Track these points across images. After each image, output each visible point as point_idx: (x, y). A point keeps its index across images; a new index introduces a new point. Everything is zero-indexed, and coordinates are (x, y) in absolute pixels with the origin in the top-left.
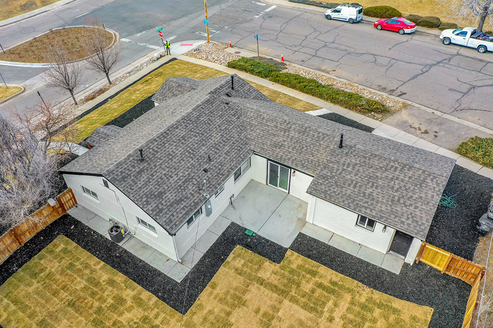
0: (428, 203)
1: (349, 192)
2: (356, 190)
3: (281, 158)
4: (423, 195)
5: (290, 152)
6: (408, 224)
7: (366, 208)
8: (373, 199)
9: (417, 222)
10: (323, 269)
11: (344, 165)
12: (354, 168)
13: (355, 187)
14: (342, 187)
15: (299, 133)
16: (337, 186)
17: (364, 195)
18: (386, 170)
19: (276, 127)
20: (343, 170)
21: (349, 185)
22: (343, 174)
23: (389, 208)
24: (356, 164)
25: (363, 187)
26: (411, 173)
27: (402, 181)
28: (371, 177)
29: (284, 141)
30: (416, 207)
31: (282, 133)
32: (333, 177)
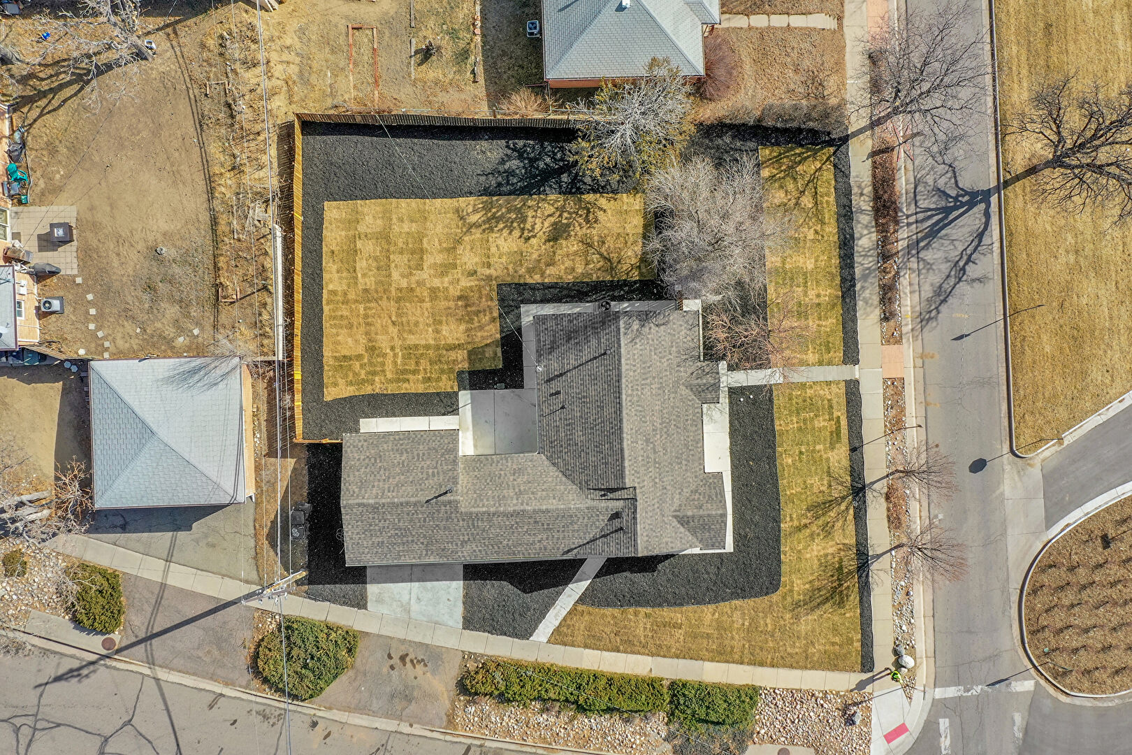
0: (350, 468)
1: (421, 447)
2: (416, 453)
3: (507, 459)
4: (357, 473)
5: (501, 470)
6: (360, 441)
7: (400, 439)
8: (397, 450)
9: (354, 447)
10: (421, 389)
11: (438, 473)
12: (428, 474)
13: (418, 455)
14: (429, 449)
15: (504, 497)
16: (434, 449)
17: (406, 450)
18: (397, 485)
19: (533, 493)
20: (436, 468)
21: (424, 454)
22: (434, 463)
23: (381, 449)
24: (427, 479)
25: (410, 458)
26: (374, 492)
27: (379, 481)
28: (408, 472)
29: (514, 480)
30: (359, 460)
31: (522, 488)
32: (442, 456)
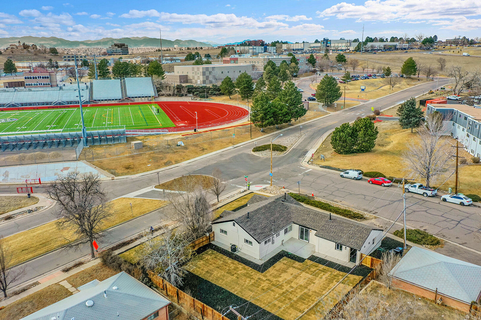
0: (363, 238)
2: (335, 234)
3: (305, 224)
4: (361, 236)
5: (309, 222)
6: (354, 245)
7: (338, 240)
8: (341, 237)
9: (358, 244)
10: (320, 265)
11: (331, 226)
12: (335, 227)
15: (314, 215)
16: (327, 233)
17: (338, 236)
18: (348, 228)
19: (304, 213)
21: (332, 233)
22: (330, 229)
23: (347, 240)
25: (338, 233)
26: (358, 228)
27: (354, 231)
28: (341, 230)
29: (307, 218)
30: (358, 240)
31: (306, 215)
32: (326, 230)
